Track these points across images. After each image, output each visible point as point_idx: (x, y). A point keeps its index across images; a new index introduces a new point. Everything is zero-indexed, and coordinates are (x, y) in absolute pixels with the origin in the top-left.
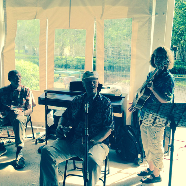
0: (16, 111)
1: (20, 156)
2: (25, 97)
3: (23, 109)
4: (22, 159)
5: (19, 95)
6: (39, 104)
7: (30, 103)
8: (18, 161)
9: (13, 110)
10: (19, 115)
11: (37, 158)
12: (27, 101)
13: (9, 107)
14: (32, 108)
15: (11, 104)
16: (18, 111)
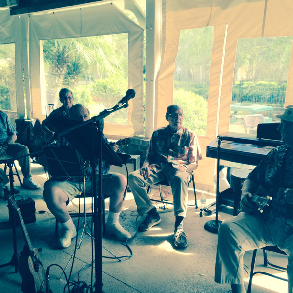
0: (175, 164)
1: (180, 230)
2: (187, 145)
3: (185, 162)
4: (183, 235)
5: (179, 142)
6: (207, 156)
7: (194, 154)
8: (178, 237)
9: (171, 163)
10: (179, 170)
11: (203, 237)
12: (191, 150)
13: (166, 157)
14: (197, 162)
15: (168, 153)
16: (177, 163)
